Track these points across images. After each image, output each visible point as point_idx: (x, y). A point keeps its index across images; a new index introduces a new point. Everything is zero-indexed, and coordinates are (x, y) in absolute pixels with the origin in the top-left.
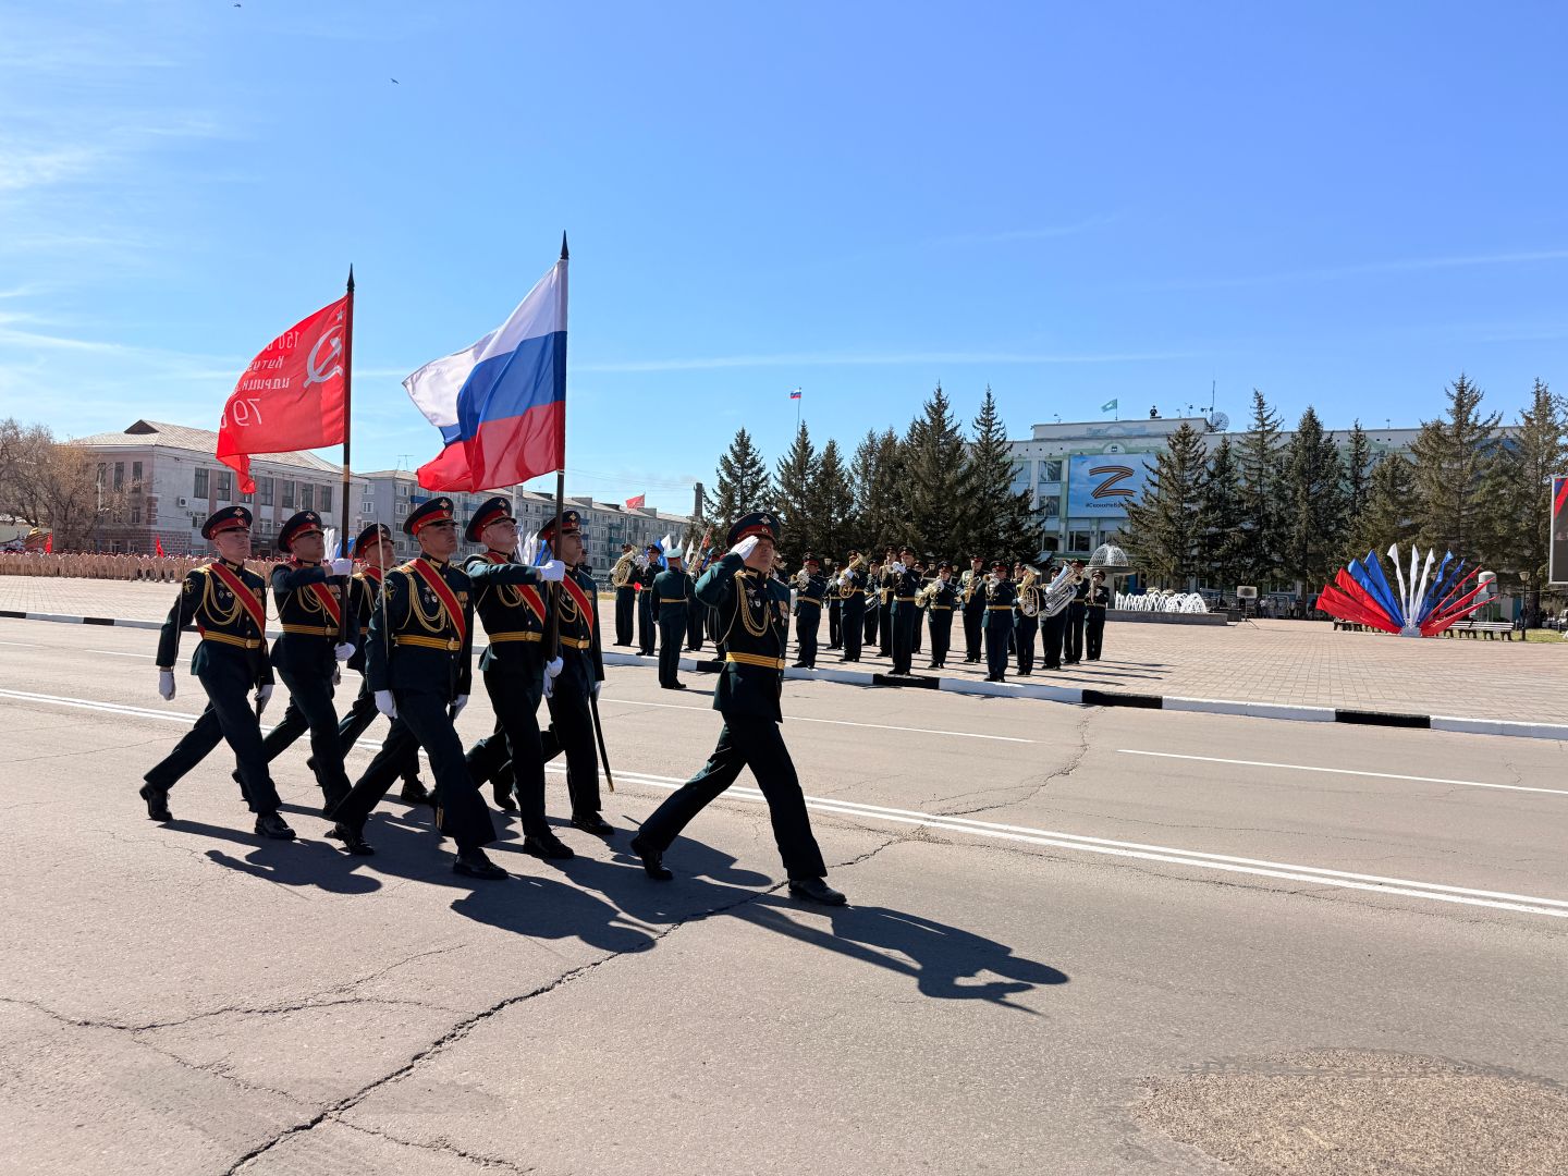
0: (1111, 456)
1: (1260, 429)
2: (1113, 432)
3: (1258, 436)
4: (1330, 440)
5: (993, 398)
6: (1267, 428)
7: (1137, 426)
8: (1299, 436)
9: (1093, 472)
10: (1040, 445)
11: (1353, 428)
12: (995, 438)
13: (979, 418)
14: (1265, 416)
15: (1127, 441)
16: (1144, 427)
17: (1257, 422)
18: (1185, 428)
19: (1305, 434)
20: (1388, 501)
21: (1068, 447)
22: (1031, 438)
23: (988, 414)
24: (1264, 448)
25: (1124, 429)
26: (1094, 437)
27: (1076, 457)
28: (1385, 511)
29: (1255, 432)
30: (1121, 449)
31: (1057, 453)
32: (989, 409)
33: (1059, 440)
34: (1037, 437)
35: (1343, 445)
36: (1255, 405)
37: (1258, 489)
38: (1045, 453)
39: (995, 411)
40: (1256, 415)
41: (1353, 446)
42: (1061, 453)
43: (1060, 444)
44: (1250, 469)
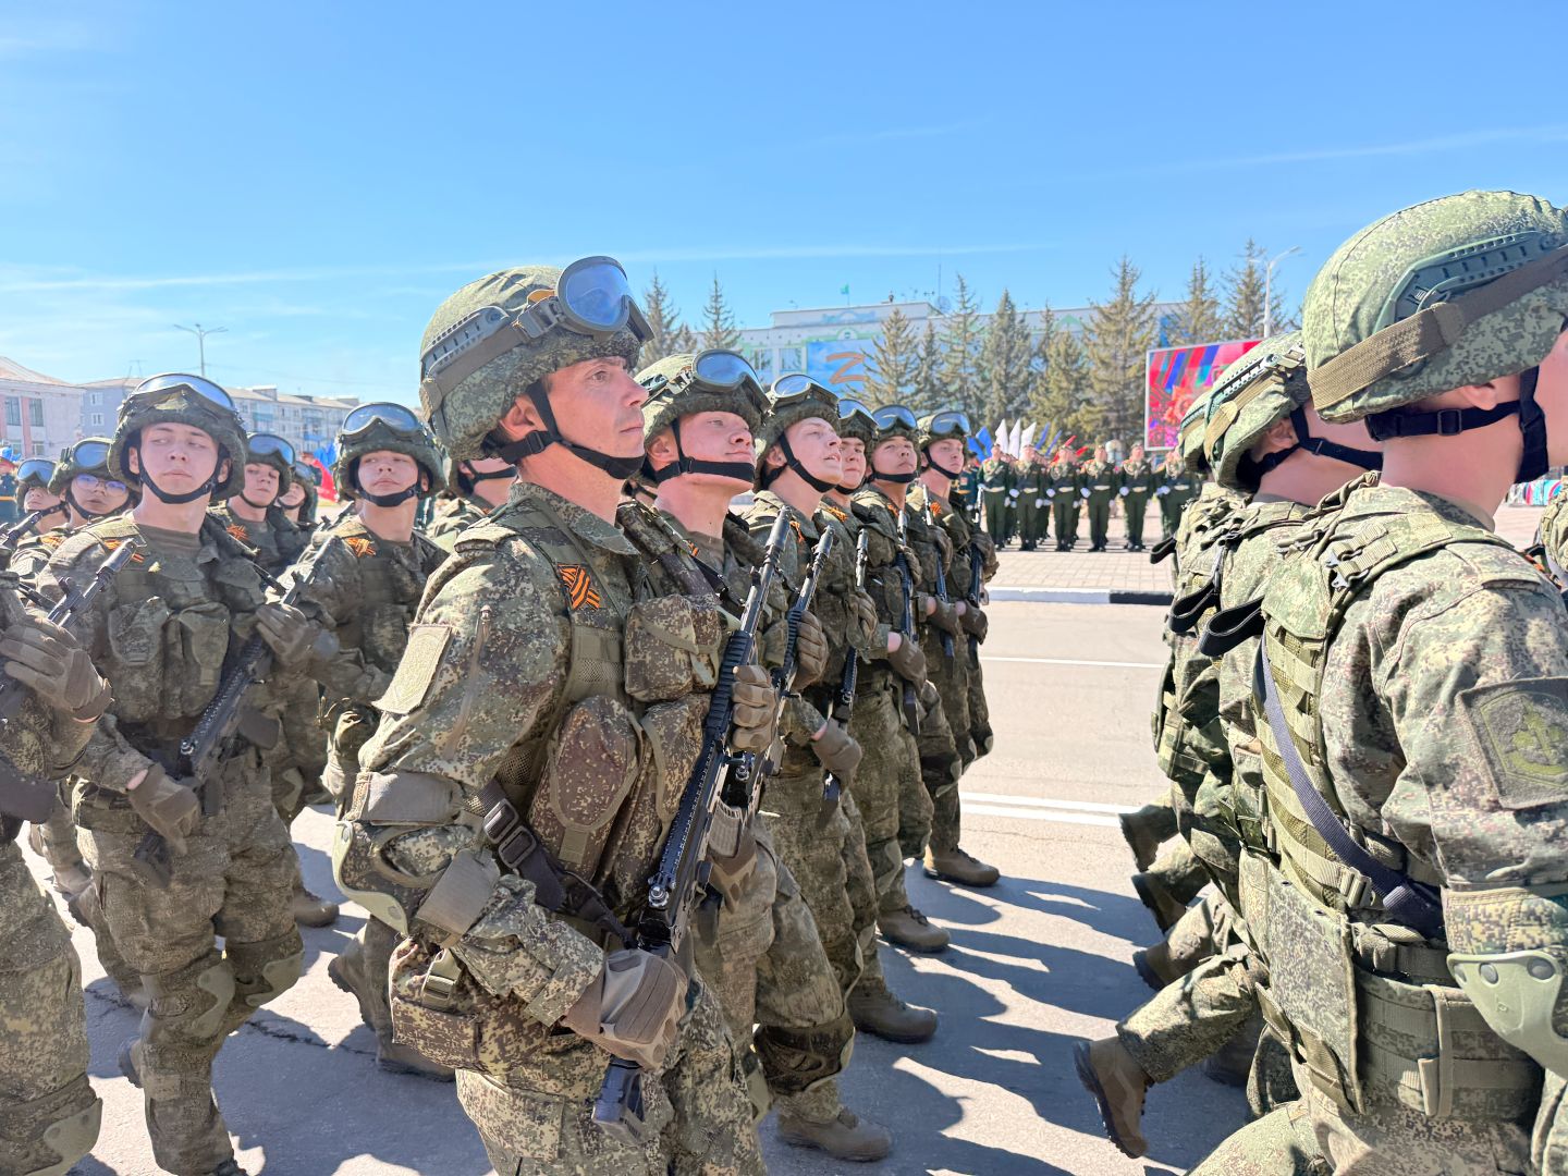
0: (845, 343)
1: (962, 313)
2: (847, 317)
3: (961, 319)
4: (1022, 321)
5: (720, 286)
6: (969, 311)
7: (868, 311)
8: (996, 318)
9: (829, 358)
10: (782, 332)
11: (1044, 309)
12: (725, 327)
13: (708, 306)
14: (966, 298)
15: (858, 327)
16: (873, 313)
17: (961, 306)
18: (896, 313)
19: (1001, 315)
20: (1063, 379)
21: (806, 334)
22: (771, 325)
23: (716, 301)
24: (966, 331)
25: (856, 315)
26: (829, 323)
27: (813, 344)
28: (1061, 389)
29: (958, 315)
30: (854, 335)
31: (796, 340)
32: (717, 298)
33: (797, 327)
34: (778, 324)
35: (1036, 326)
36: (959, 287)
37: (962, 371)
38: (784, 341)
39: (722, 300)
40: (960, 299)
41: (1044, 326)
42: (798, 341)
43: (797, 331)
44: (953, 350)
